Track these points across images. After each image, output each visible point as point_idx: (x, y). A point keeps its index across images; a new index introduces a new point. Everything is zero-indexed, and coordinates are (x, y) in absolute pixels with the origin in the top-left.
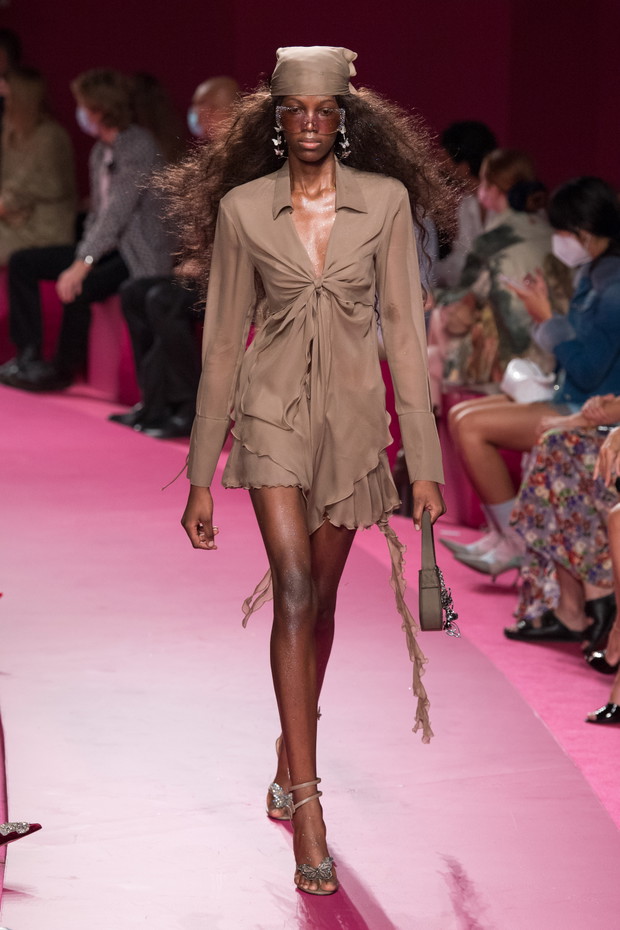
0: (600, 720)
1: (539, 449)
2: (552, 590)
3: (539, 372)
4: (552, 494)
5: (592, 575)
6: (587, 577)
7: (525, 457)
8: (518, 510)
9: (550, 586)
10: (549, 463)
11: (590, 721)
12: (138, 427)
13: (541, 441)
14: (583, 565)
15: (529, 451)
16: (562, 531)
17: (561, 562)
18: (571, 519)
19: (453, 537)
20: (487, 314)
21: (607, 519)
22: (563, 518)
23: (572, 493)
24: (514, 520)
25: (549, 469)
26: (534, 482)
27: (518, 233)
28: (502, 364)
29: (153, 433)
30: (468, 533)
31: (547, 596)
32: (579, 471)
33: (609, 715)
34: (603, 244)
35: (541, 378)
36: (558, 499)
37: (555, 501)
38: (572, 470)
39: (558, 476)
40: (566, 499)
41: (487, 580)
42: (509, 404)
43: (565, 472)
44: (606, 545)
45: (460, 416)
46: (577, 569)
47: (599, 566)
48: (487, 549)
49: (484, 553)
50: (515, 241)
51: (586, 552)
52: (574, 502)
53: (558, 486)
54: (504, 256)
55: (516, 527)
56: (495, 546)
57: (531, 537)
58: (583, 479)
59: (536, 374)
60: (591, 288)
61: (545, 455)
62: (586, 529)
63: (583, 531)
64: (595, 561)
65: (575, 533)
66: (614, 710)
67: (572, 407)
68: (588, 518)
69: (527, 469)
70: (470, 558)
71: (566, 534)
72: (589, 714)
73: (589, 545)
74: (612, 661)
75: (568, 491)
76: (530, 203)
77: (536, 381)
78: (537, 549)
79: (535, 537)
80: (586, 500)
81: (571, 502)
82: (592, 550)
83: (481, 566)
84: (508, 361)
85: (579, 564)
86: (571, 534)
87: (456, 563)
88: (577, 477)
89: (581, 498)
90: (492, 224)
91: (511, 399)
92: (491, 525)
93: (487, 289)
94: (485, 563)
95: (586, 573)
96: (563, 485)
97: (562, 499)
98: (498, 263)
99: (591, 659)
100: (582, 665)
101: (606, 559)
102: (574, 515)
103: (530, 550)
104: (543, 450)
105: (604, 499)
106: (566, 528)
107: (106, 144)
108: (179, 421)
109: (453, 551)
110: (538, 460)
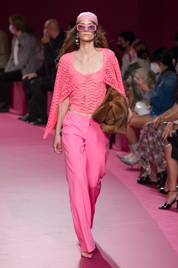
0: (163, 208)
1: (145, 128)
2: (149, 170)
3: (145, 105)
4: (148, 141)
5: (160, 165)
6: (158, 166)
8: (139, 146)
9: (148, 169)
10: (148, 132)
11: (160, 208)
12: (27, 122)
13: (145, 125)
14: (157, 162)
15: (142, 129)
16: (151, 152)
17: (151, 161)
18: (154, 149)
19: (120, 154)
20: (131, 88)
21: (165, 149)
22: (151, 148)
23: (154, 141)
24: (137, 148)
26: (143, 138)
27: (140, 65)
28: (135, 103)
29: (32, 123)
30: (124, 153)
31: (148, 172)
32: (157, 134)
33: (165, 207)
34: (166, 67)
35: (146, 107)
36: (150, 143)
37: (149, 143)
38: (154, 134)
39: (150, 136)
40: (152, 142)
41: (130, 167)
42: (137, 115)
43: (152, 135)
44: (164, 156)
46: (155, 163)
47: (162, 162)
48: (130, 158)
49: (129, 159)
50: (140, 67)
51: (158, 158)
52: (155, 144)
53: (150, 139)
54: (136, 72)
55: (138, 150)
56: (132, 157)
57: (142, 154)
58: (158, 137)
59: (144, 106)
60: (162, 80)
61: (147, 130)
62: (158, 152)
63: (157, 152)
64: (160, 161)
65: (155, 153)
66: (167, 205)
67: (155, 116)
68: (159, 148)
70: (125, 160)
71: (152, 153)
72: (160, 206)
73: (159, 156)
74: (166, 191)
75: (153, 140)
76: (143, 56)
77: (145, 108)
78: (144, 157)
79: (143, 153)
80: (159, 143)
81: (154, 143)
82: (160, 158)
84: (136, 102)
85: (156, 162)
86: (153, 153)
88: (156, 136)
89: (157, 142)
90: (133, 62)
91: (137, 114)
92: (131, 151)
93: (131, 81)
94: (129, 162)
95: (158, 164)
96: (152, 139)
97: (151, 142)
98: (134, 74)
99: (160, 190)
100: (157, 192)
101: (164, 160)
102: (155, 147)
103: (142, 158)
105: (164, 142)
106: (152, 151)
107: (17, 37)
108: (40, 120)
109: (120, 158)
110: (144, 131)
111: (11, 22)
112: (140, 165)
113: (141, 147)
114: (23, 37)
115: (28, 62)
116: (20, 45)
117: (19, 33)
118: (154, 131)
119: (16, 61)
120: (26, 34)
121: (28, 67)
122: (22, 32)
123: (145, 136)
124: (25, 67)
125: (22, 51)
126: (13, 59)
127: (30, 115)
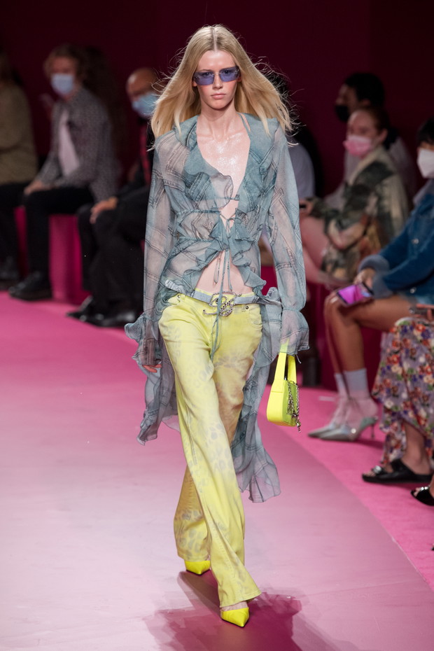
8: (379, 383)
14: (428, 426)
16: (411, 400)
17: (412, 423)
20: (372, 230)
22: (411, 389)
23: (414, 373)
25: (401, 352)
37: (405, 376)
39: (407, 358)
46: (424, 428)
51: (428, 416)
52: (415, 379)
65: (420, 403)
69: (385, 351)
71: (414, 402)
73: (428, 412)
75: (412, 371)
79: (392, 403)
80: (426, 379)
85: (425, 425)
88: (421, 360)
89: (421, 377)
93: (376, 211)
95: (431, 430)
97: (409, 375)
110: (393, 345)
113: (384, 386)
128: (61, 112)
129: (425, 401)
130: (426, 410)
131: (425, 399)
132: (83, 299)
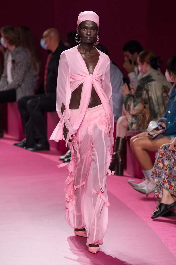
1: (161, 150)
4: (164, 165)
7: (156, 153)
8: (153, 171)
10: (163, 155)
12: (25, 148)
13: (161, 147)
15: (157, 152)
16: (167, 178)
19: (133, 182)
22: (168, 174)
24: (152, 174)
25: (164, 157)
27: (153, 78)
29: (31, 149)
30: (138, 180)
32: (174, 158)
36: (166, 167)
37: (165, 168)
38: (171, 158)
40: (169, 167)
41: (145, 196)
43: (169, 158)
45: (134, 141)
49: (144, 187)
50: (153, 80)
53: (166, 163)
54: (149, 85)
55: (152, 177)
56: (147, 184)
58: (175, 161)
61: (162, 153)
68: (175, 175)
69: (157, 157)
70: (139, 188)
75: (170, 165)
79: (157, 180)
80: (175, 168)
81: (171, 169)
83: (143, 191)
85: (174, 189)
86: (170, 179)
87: (134, 190)
88: (173, 160)
89: (173, 167)
90: (145, 75)
97: (168, 167)
98: (148, 87)
102: (171, 173)
103: (157, 185)
104: (162, 151)
106: (169, 177)
107: (9, 51)
108: (39, 145)
109: (133, 186)
110: (160, 154)
111: (3, 34)
112: (156, 194)
113: (155, 172)
114: (17, 52)
115: (23, 80)
116: (13, 61)
117: (12, 48)
118: (170, 154)
119: (10, 79)
120: (20, 48)
121: (23, 86)
122: (17, 46)
123: (160, 161)
124: (19, 86)
125: (16, 68)
126: (6, 77)
127: (27, 140)
128: (8, 56)
129: (174, 178)
130: (174, 183)
131: (174, 177)
132: (23, 139)
